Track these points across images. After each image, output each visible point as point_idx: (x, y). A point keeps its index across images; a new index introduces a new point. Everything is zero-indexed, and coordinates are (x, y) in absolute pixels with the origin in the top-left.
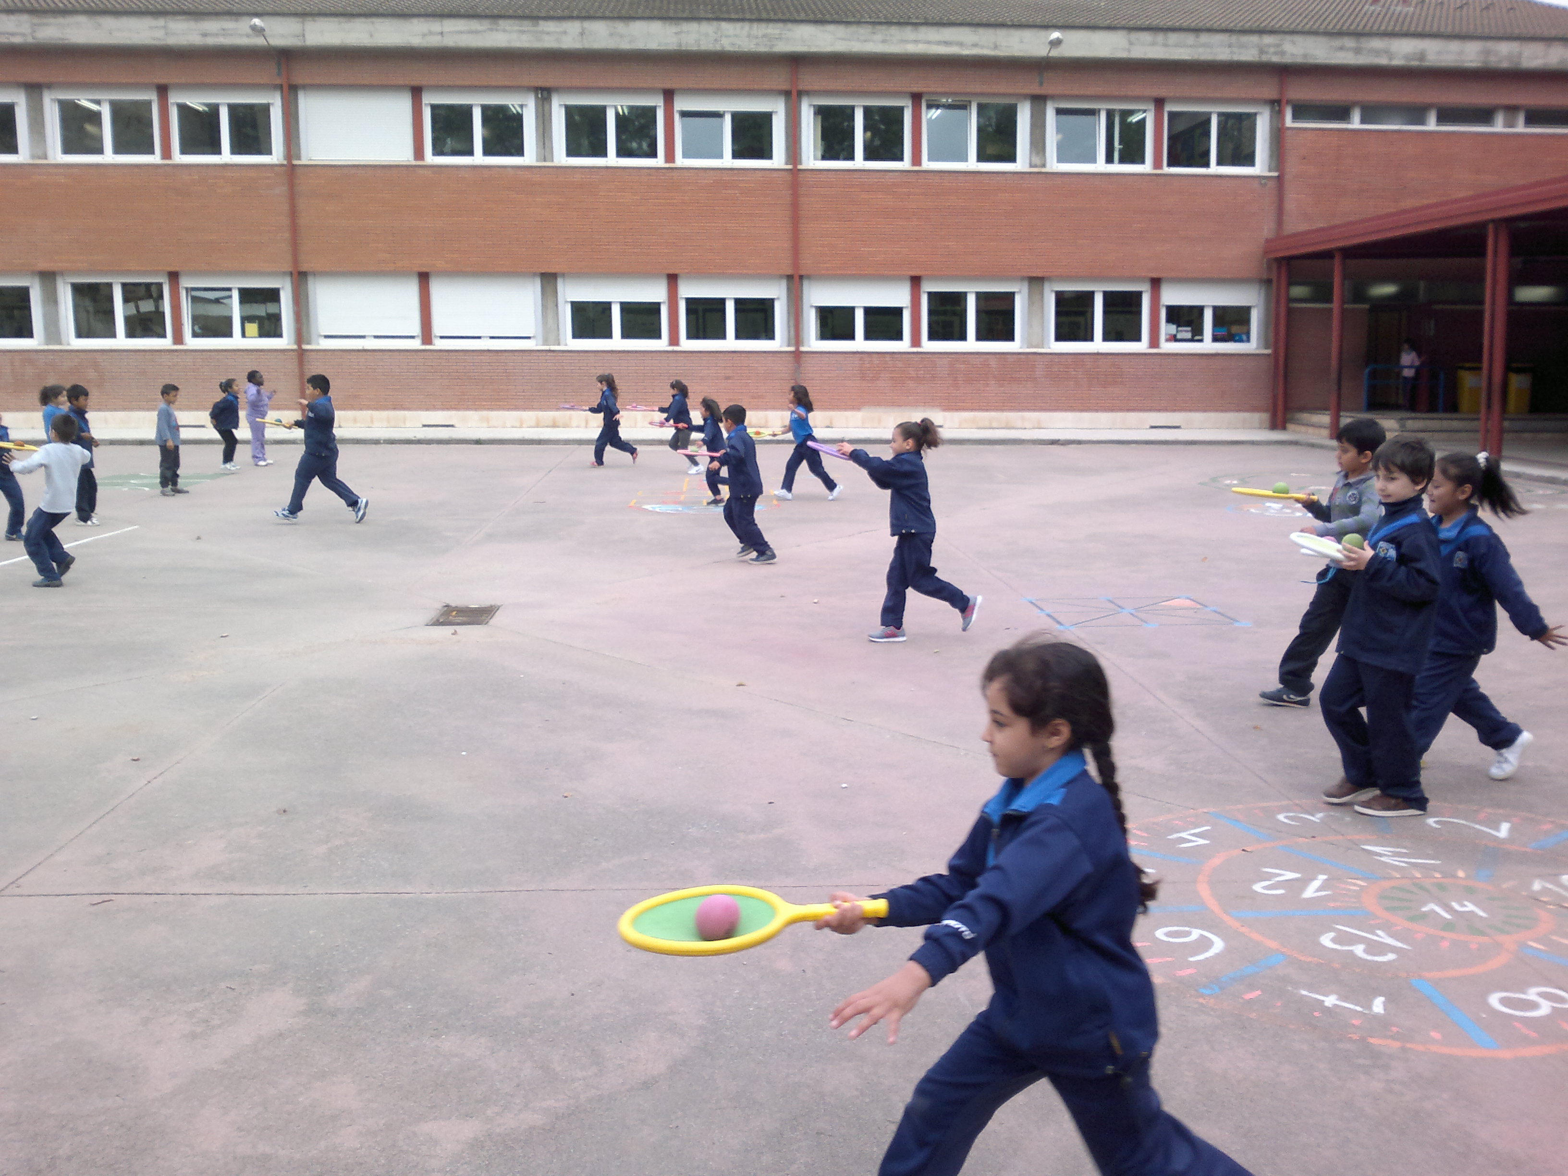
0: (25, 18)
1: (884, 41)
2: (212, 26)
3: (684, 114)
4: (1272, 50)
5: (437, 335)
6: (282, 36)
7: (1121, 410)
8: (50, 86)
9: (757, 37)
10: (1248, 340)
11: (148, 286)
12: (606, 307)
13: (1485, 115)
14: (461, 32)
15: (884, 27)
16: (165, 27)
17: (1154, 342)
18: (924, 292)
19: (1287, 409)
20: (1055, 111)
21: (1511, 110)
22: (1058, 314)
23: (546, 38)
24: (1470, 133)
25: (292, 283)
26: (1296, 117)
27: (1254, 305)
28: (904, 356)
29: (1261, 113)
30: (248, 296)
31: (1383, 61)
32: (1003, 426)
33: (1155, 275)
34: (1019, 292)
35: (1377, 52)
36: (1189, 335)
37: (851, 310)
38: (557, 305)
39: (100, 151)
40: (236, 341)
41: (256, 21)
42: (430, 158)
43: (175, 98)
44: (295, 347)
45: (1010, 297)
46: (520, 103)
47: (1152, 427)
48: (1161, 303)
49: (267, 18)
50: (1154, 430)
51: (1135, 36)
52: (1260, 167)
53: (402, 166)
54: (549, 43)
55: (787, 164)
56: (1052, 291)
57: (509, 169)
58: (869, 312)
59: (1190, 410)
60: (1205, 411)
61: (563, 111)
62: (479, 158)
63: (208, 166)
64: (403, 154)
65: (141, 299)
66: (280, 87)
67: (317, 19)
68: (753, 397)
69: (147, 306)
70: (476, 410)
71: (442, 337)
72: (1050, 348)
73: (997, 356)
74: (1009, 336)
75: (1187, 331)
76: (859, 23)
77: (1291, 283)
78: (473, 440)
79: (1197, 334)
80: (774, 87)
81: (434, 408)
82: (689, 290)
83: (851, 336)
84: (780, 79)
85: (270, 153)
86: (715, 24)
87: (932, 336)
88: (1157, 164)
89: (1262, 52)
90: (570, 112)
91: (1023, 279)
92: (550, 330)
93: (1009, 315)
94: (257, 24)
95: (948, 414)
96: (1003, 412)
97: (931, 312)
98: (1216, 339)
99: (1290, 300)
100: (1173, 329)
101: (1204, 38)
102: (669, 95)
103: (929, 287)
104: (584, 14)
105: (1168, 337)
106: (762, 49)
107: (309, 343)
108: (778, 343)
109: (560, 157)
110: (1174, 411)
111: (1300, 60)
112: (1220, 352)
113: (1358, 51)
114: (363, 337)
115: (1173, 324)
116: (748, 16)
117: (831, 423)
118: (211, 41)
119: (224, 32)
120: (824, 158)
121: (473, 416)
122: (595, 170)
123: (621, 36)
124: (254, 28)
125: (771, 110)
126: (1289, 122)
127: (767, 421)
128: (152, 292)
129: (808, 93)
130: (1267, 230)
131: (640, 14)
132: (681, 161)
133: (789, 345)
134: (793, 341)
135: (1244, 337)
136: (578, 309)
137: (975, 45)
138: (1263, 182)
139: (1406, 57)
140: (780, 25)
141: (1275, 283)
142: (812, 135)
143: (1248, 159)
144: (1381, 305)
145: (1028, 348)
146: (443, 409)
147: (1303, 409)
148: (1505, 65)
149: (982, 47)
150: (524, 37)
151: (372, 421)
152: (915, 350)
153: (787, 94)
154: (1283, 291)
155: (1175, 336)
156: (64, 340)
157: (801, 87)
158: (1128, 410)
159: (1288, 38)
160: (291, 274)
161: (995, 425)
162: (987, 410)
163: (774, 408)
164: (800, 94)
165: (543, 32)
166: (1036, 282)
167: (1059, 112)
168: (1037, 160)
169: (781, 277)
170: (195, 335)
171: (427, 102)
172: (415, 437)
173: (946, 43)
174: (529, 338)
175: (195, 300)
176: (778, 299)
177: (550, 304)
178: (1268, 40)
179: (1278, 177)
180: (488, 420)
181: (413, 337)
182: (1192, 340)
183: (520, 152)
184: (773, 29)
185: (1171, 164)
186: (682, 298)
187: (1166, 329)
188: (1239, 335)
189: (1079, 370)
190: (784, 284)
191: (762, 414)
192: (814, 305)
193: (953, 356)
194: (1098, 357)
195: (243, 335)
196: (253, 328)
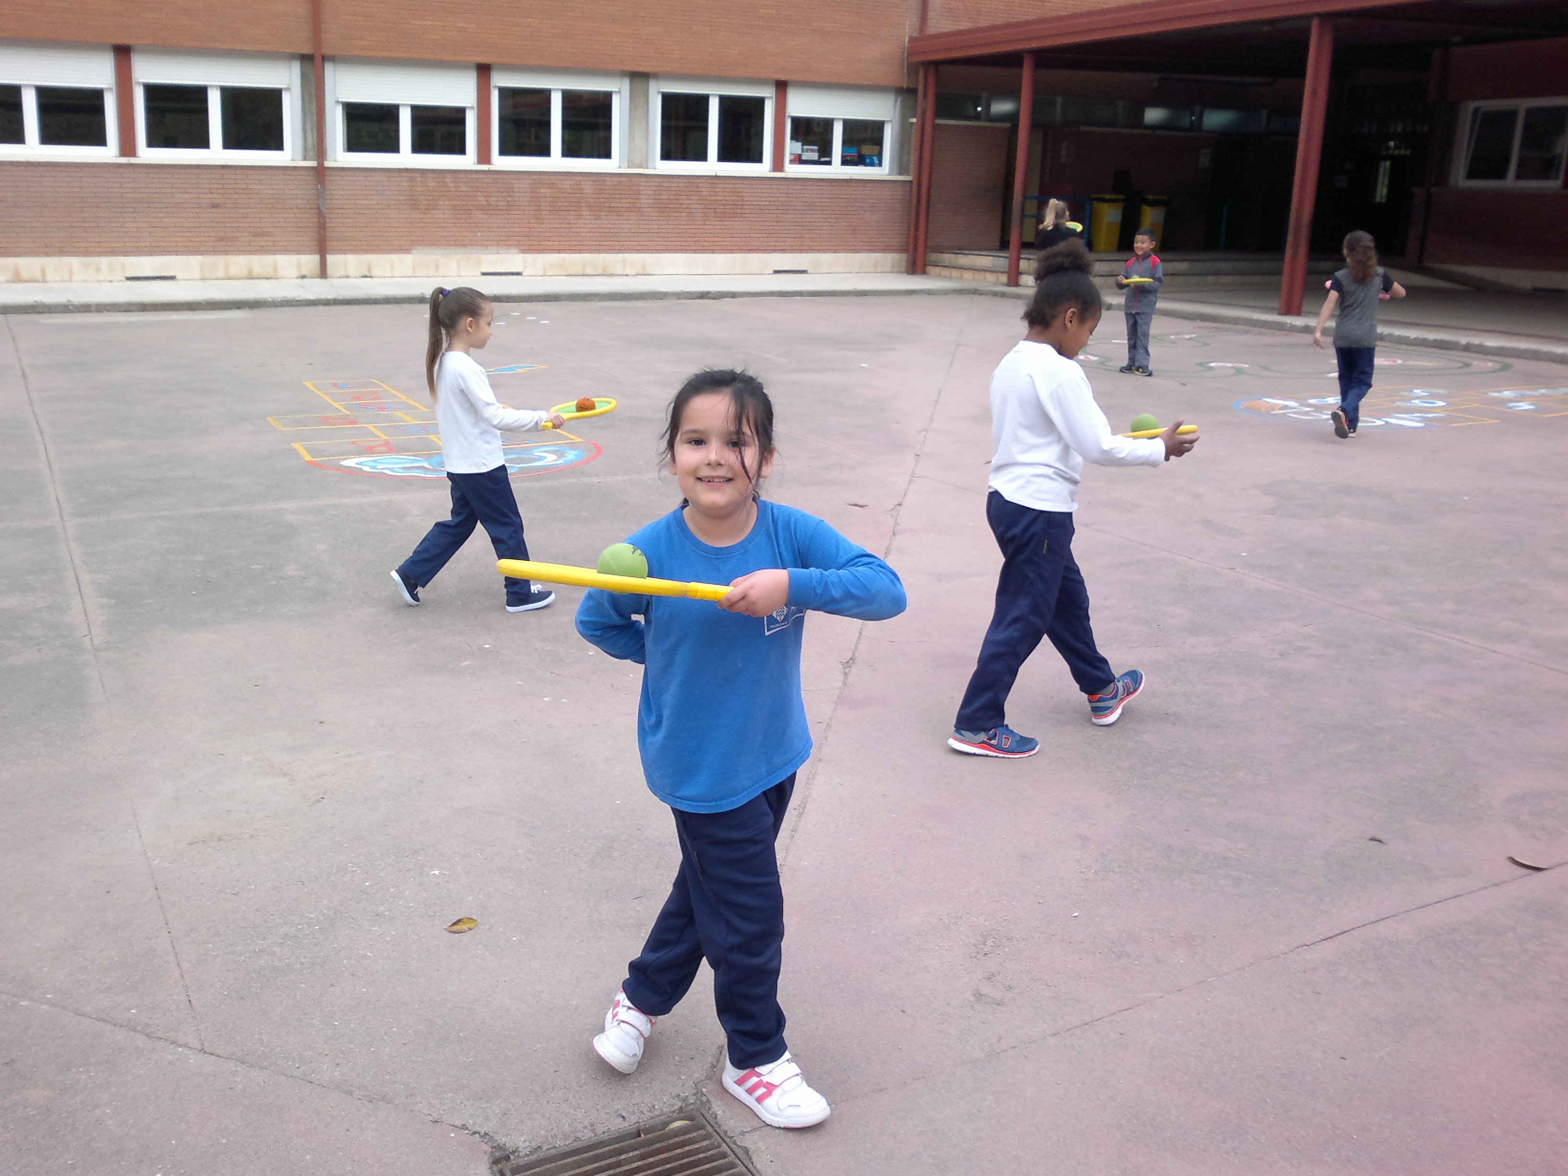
7: (741, 250)
10: (880, 165)
17: (778, 165)
18: (495, 87)
19: (928, 248)
22: (665, 124)
27: (889, 120)
28: (469, 176)
32: (600, 271)
33: (782, 77)
34: (617, 92)
36: (815, 156)
45: (604, 99)
47: (776, 272)
48: (787, 114)
50: (778, 275)
56: (658, 92)
58: (419, 113)
59: (819, 251)
60: (835, 251)
68: (256, 235)
72: (655, 169)
73: (593, 178)
74: (605, 151)
75: (812, 151)
79: (824, 155)
87: (504, 151)
91: (623, 74)
93: (606, 122)
95: (529, 257)
96: (599, 253)
97: (503, 118)
98: (845, 162)
100: (797, 147)
103: (501, 80)
105: (792, 157)
110: (801, 251)
112: (852, 178)
115: (799, 141)
117: (370, 270)
127: (276, 269)
130: (908, 28)
133: (306, 158)
134: (311, 153)
135: (876, 159)
141: (911, 93)
145: (629, 167)
147: (946, 249)
152: (483, 167)
154: (929, 103)
155: (800, 156)
158: (750, 251)
161: (588, 271)
162: (580, 251)
163: (286, 251)
166: (639, 78)
169: (292, 57)
182: (819, 162)
186: (139, 83)
187: (791, 147)
188: (871, 157)
189: (693, 198)
190: (296, 69)
191: (268, 259)
192: (341, 100)
193: (535, 177)
194: (714, 181)
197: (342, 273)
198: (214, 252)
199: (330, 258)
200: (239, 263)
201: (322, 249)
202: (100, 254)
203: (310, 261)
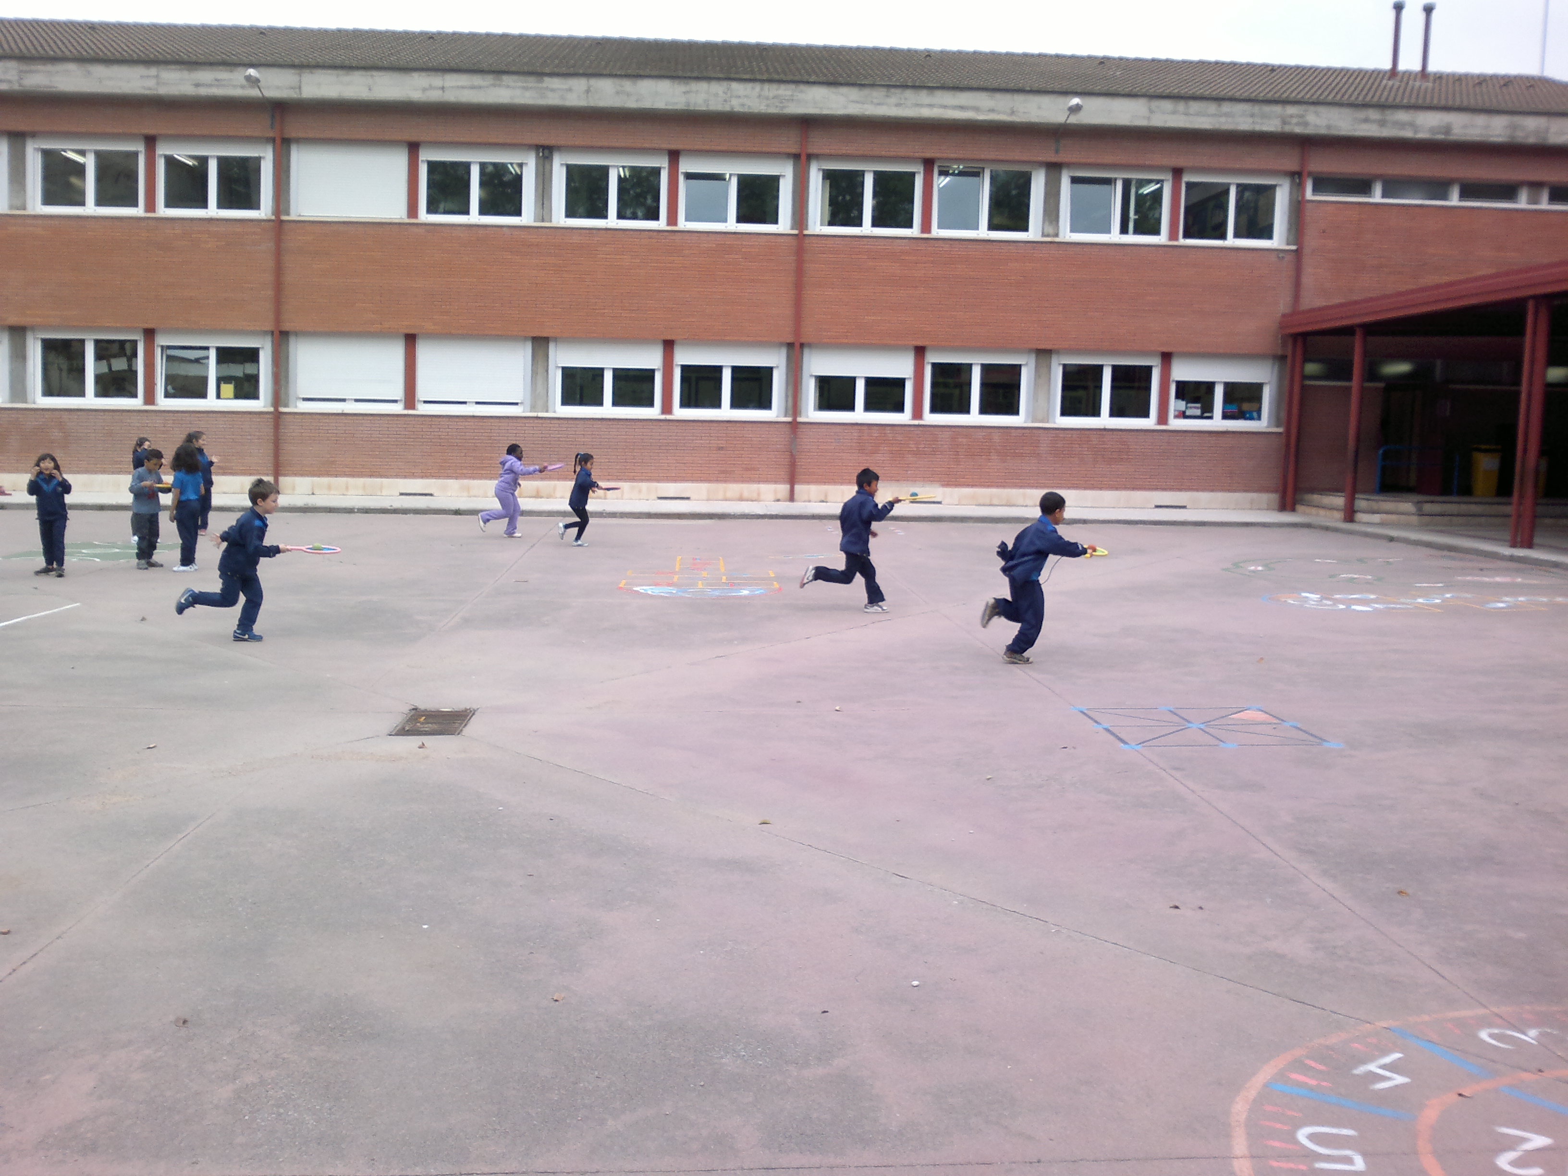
0: (12, 64)
1: (898, 105)
2: (205, 76)
3: (689, 176)
4: (1294, 120)
5: (421, 399)
6: (278, 88)
7: (1126, 488)
8: (34, 135)
9: (767, 98)
10: (1259, 418)
11: (122, 343)
12: (598, 373)
13: (1508, 191)
14: (463, 87)
15: (898, 91)
16: (157, 76)
17: (1163, 418)
18: (929, 363)
19: (1297, 489)
20: (1070, 180)
21: (1535, 186)
22: (1065, 388)
23: (550, 94)
24: (1495, 209)
25: (273, 342)
26: (1316, 190)
27: (1267, 381)
28: (904, 428)
29: (1280, 185)
30: (226, 355)
31: (1408, 134)
32: (1004, 503)
33: (1166, 349)
34: (1026, 365)
35: (1402, 125)
36: (1198, 412)
37: (852, 381)
38: (547, 371)
39: (82, 203)
40: (210, 403)
41: (252, 72)
42: (424, 216)
43: (163, 150)
44: (272, 409)
45: (1016, 370)
46: (520, 162)
47: (1157, 507)
48: (1171, 380)
49: (262, 69)
50: (1159, 510)
51: (1156, 104)
52: (1278, 241)
53: (396, 224)
54: (553, 100)
55: (792, 228)
56: (1060, 364)
57: (504, 229)
58: (871, 382)
59: (1197, 490)
60: (1212, 491)
61: (564, 170)
62: (474, 217)
63: (192, 220)
64: (397, 212)
65: (115, 356)
66: (273, 140)
67: (314, 71)
68: (747, 469)
69: (119, 364)
70: (457, 478)
71: (425, 402)
72: (1055, 423)
73: (1001, 430)
74: (1013, 409)
75: (1197, 408)
76: (873, 86)
77: (1306, 360)
78: (452, 510)
79: (1207, 411)
80: (782, 150)
81: (413, 476)
82: (685, 357)
83: (851, 407)
84: (790, 142)
85: (258, 208)
86: (725, 84)
87: (934, 409)
88: (1173, 235)
89: (1284, 123)
90: (571, 171)
91: (1030, 351)
92: (538, 396)
93: (1015, 387)
94: (252, 74)
95: (948, 490)
96: (1004, 488)
97: (934, 385)
98: (1225, 416)
99: (1305, 377)
100: (1182, 405)
101: (1226, 107)
102: (674, 156)
103: (933, 358)
104: (590, 71)
105: (1177, 413)
106: (773, 110)
107: (286, 406)
108: (774, 414)
109: (559, 218)
110: (1180, 490)
111: (1323, 131)
112: (1230, 429)
113: (1382, 123)
114: (344, 400)
115: (1183, 400)
116: (758, 77)
117: (826, 496)
118: (203, 92)
119: (218, 82)
120: (831, 224)
121: (453, 484)
122: (595, 232)
123: (628, 95)
124: (249, 78)
125: (778, 174)
126: (1309, 194)
127: (759, 494)
128: (126, 350)
129: (817, 157)
130: (1283, 305)
131: (648, 72)
132: (683, 224)
133: (785, 416)
134: (790, 412)
135: (1255, 415)
136: (569, 374)
137: (992, 110)
138: (1281, 255)
139: (1432, 130)
140: (792, 86)
141: (1289, 360)
142: (820, 201)
143: (1266, 232)
144: (1395, 384)
145: (1032, 422)
146: (422, 477)
147: (1313, 490)
148: (1532, 140)
149: (999, 113)
150: (528, 94)
151: (347, 488)
152: (916, 422)
153: (796, 157)
154: (1297, 370)
155: (1184, 412)
156: (30, 397)
157: (810, 151)
158: (1134, 489)
159: (1312, 108)
160: (272, 333)
161: (995, 502)
162: (988, 486)
163: (767, 481)
164: (810, 157)
165: (547, 88)
166: (1043, 354)
167: (1075, 180)
168: (1050, 230)
169: (781, 344)
170: (167, 395)
171: (424, 159)
172: (392, 506)
173: (962, 108)
174: (517, 404)
175: (170, 358)
176: (777, 367)
177: (541, 370)
178: (1291, 110)
179: (1296, 251)
180: (468, 489)
181: (395, 401)
182: (1201, 417)
183: (518, 213)
184: (784, 91)
185: (1187, 235)
186: (677, 365)
187: (1175, 405)
188: (1251, 412)
189: (1084, 446)
190: (783, 352)
191: (755, 486)
192: (814, 374)
193: (957, 430)
194: (1104, 433)
195: (218, 396)
196: (228, 389)
197: (806, 498)
198: (717, 481)
199: (797, 487)
200: (734, 489)
201: (792, 480)
202: (642, 480)
203: (783, 489)
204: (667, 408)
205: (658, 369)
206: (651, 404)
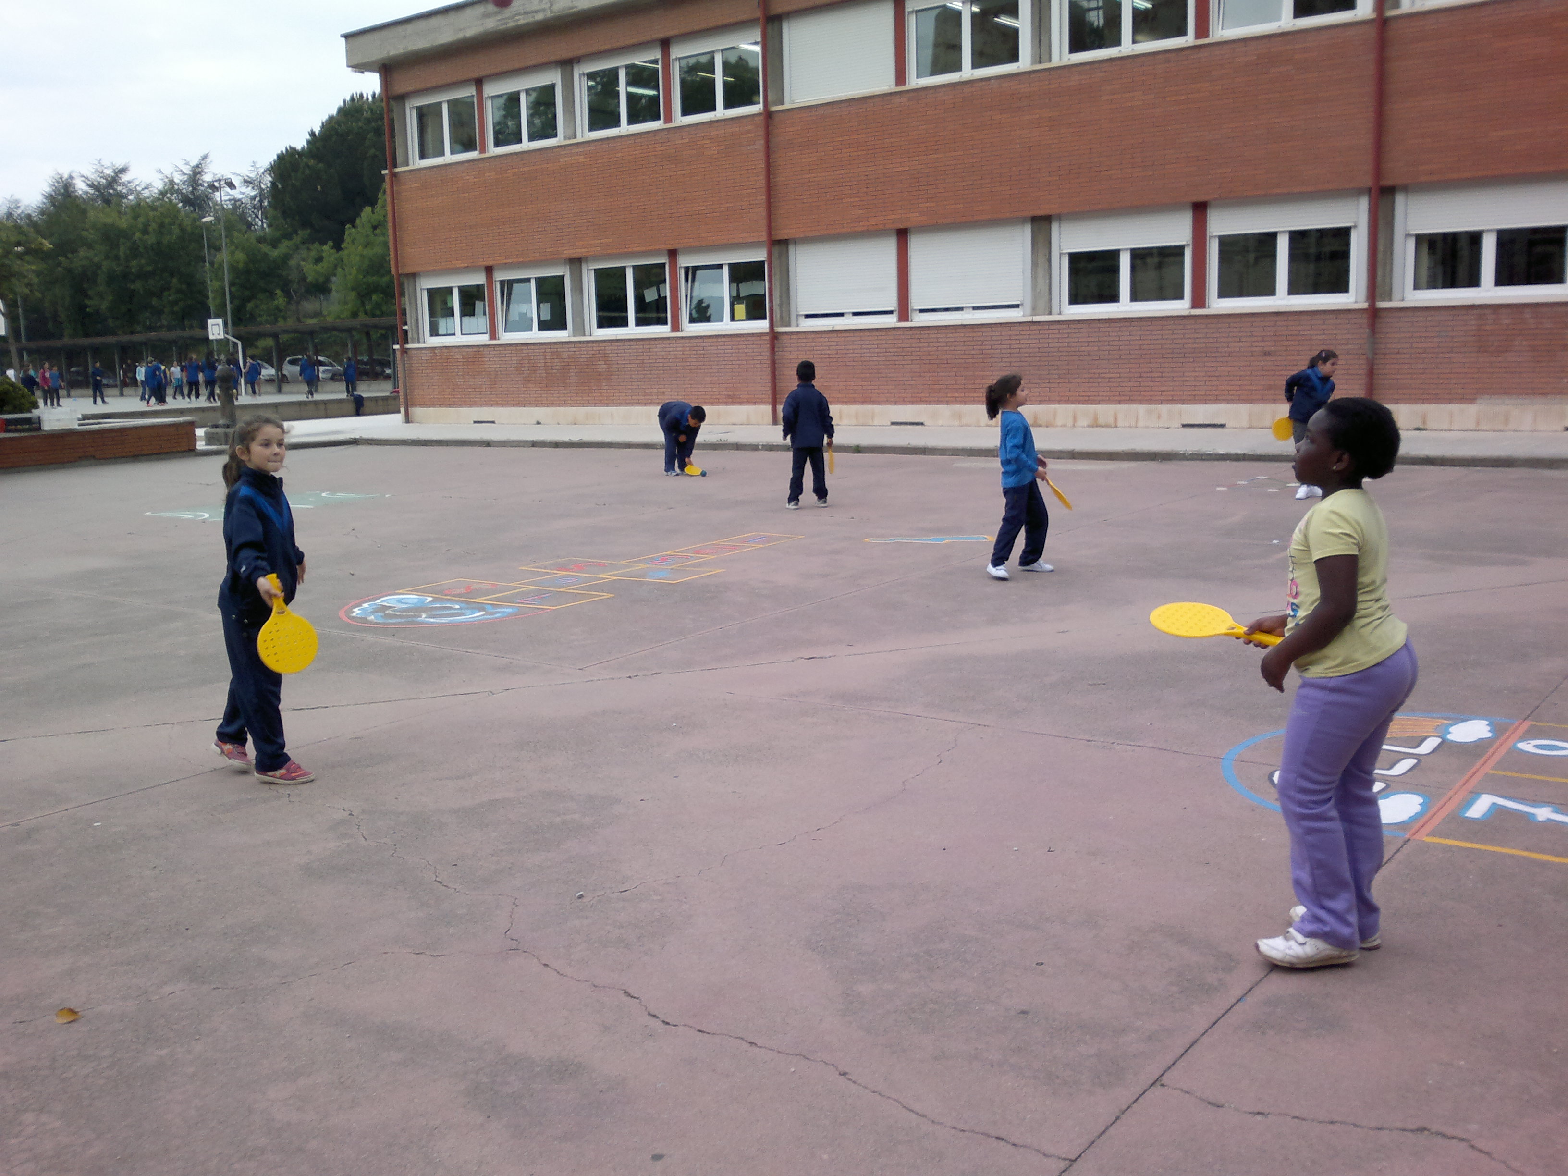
5: (915, 308)
11: (654, 268)
12: (1113, 257)
30: (736, 272)
38: (1050, 260)
39: (617, 124)
40: (725, 326)
42: (913, 81)
43: (677, 53)
53: (882, 95)
55: (1373, 12)
62: (967, 72)
63: (703, 125)
64: (884, 80)
65: (647, 282)
69: (653, 293)
70: (948, 403)
71: (921, 311)
81: (903, 401)
82: (1226, 224)
83: (1473, 281)
92: (1041, 295)
107: (789, 325)
108: (1350, 298)
109: (1060, 55)
114: (841, 315)
121: (945, 412)
122: (1102, 65)
128: (656, 274)
132: (1216, 33)
136: (1077, 261)
146: (913, 403)
156: (587, 330)
170: (690, 320)
174: (1017, 306)
176: (1357, 226)
177: (1042, 259)
180: (960, 416)
181: (891, 312)
183: (1014, 57)
186: (1214, 236)
190: (1363, 204)
192: (1413, 232)
195: (733, 319)
196: (741, 309)
198: (1263, 400)
202: (1162, 402)
204: (1199, 300)
205: (1188, 245)
206: (1180, 296)
